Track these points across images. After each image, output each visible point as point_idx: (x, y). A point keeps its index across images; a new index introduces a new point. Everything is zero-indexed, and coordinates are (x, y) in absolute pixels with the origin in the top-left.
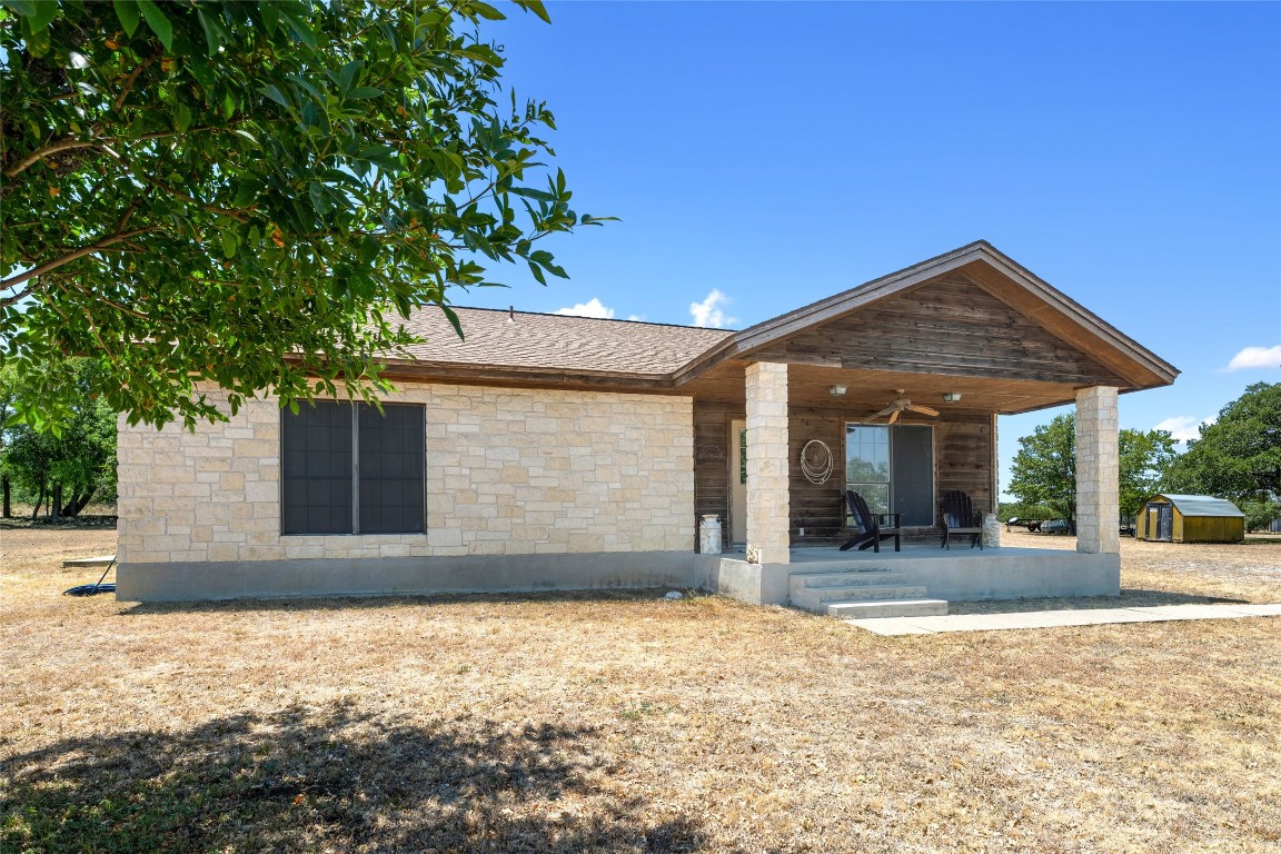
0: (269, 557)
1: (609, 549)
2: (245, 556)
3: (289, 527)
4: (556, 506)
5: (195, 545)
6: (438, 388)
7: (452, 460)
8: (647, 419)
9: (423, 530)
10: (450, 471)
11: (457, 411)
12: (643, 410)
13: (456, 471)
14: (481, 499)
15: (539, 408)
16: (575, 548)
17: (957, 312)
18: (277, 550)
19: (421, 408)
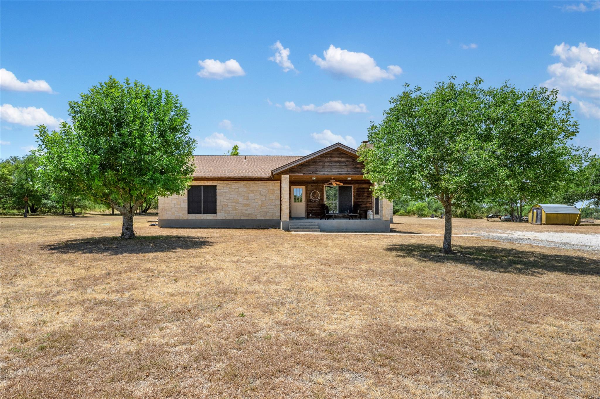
0: (185, 219)
1: (258, 218)
2: (181, 218)
3: (189, 213)
4: (246, 208)
5: (172, 216)
6: (219, 182)
7: (222, 198)
8: (268, 187)
9: (215, 213)
10: (221, 200)
11: (223, 187)
12: (267, 185)
13: (223, 200)
14: (228, 206)
15: (242, 185)
16: (250, 218)
17: (336, 159)
18: (187, 217)
19: (216, 186)
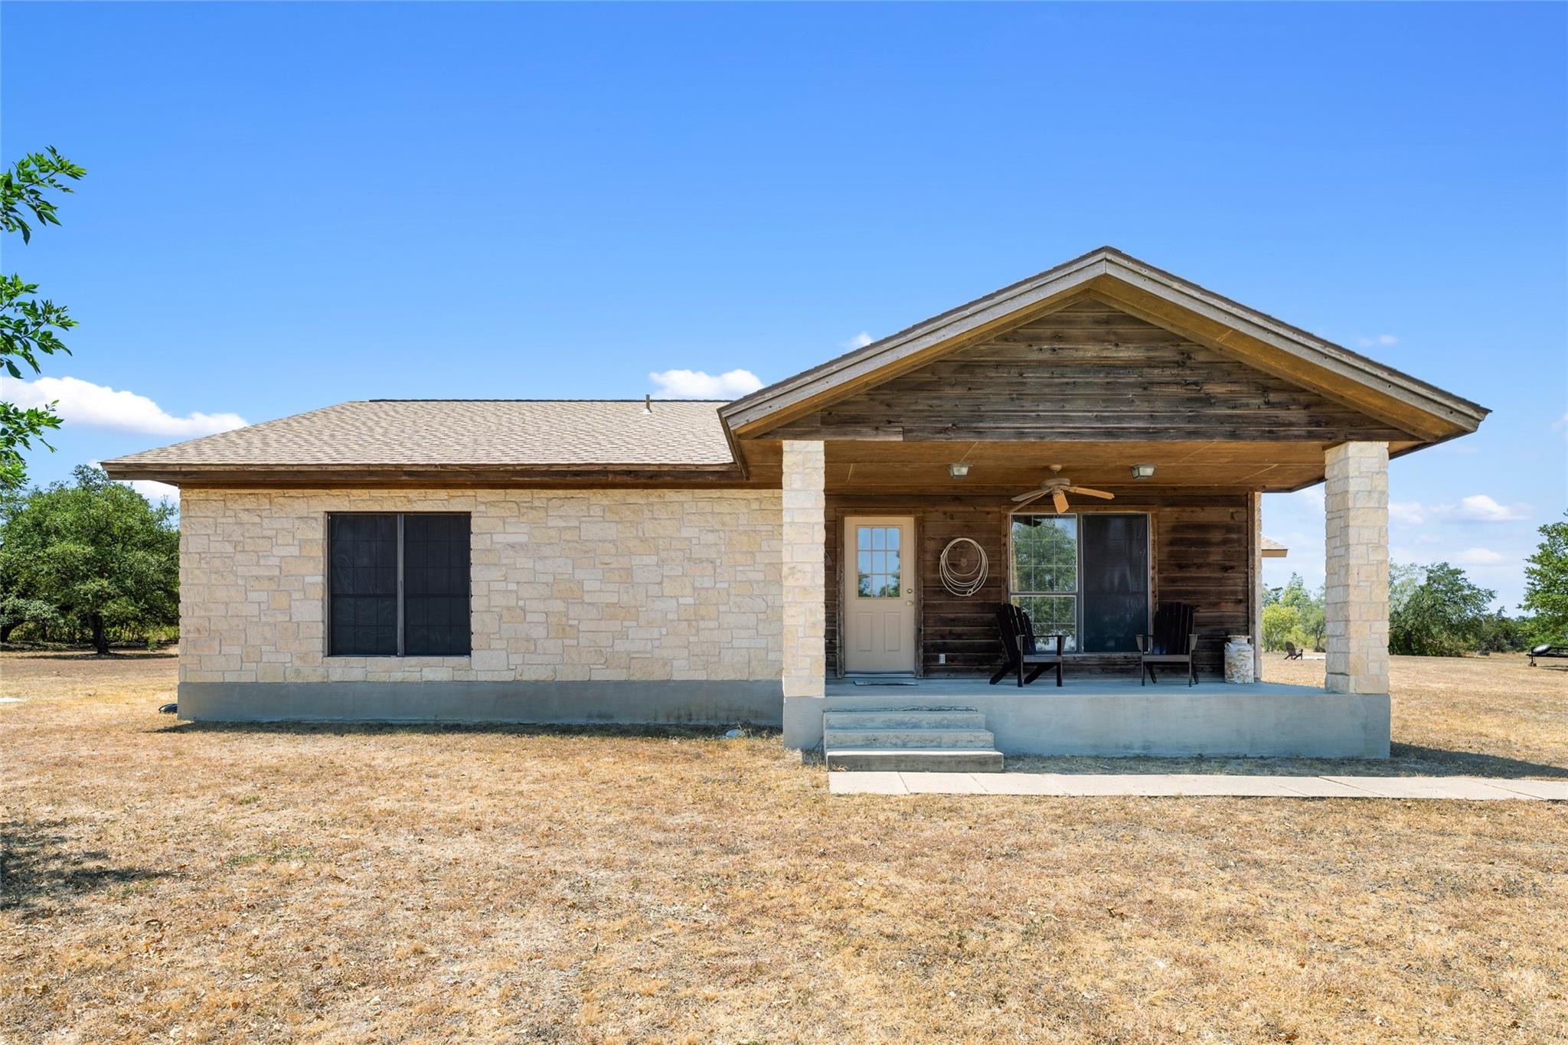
0: (314, 679)
1: (678, 676)
2: (291, 678)
3: (335, 648)
4: (615, 626)
5: (247, 666)
6: (484, 494)
7: (497, 574)
8: (727, 518)
9: (465, 650)
10: (496, 585)
11: (503, 519)
12: (723, 508)
13: (501, 586)
14: (530, 617)
15: (596, 511)
16: (638, 676)
17: (1090, 352)
18: (321, 670)
19: (467, 516)
